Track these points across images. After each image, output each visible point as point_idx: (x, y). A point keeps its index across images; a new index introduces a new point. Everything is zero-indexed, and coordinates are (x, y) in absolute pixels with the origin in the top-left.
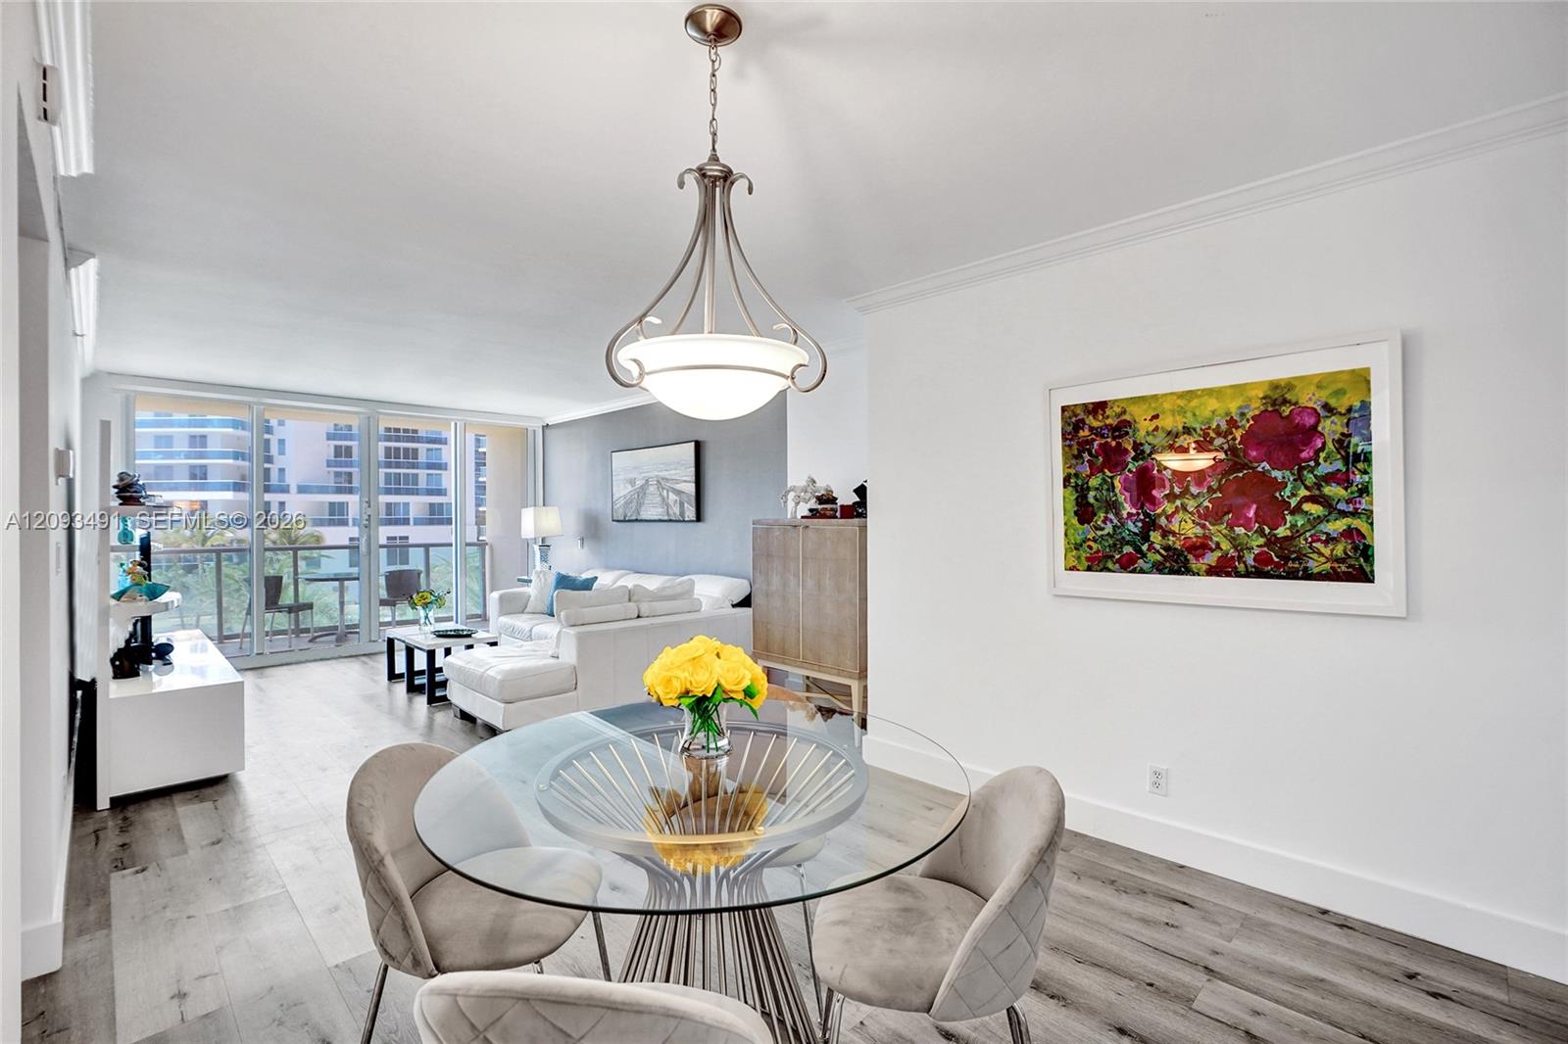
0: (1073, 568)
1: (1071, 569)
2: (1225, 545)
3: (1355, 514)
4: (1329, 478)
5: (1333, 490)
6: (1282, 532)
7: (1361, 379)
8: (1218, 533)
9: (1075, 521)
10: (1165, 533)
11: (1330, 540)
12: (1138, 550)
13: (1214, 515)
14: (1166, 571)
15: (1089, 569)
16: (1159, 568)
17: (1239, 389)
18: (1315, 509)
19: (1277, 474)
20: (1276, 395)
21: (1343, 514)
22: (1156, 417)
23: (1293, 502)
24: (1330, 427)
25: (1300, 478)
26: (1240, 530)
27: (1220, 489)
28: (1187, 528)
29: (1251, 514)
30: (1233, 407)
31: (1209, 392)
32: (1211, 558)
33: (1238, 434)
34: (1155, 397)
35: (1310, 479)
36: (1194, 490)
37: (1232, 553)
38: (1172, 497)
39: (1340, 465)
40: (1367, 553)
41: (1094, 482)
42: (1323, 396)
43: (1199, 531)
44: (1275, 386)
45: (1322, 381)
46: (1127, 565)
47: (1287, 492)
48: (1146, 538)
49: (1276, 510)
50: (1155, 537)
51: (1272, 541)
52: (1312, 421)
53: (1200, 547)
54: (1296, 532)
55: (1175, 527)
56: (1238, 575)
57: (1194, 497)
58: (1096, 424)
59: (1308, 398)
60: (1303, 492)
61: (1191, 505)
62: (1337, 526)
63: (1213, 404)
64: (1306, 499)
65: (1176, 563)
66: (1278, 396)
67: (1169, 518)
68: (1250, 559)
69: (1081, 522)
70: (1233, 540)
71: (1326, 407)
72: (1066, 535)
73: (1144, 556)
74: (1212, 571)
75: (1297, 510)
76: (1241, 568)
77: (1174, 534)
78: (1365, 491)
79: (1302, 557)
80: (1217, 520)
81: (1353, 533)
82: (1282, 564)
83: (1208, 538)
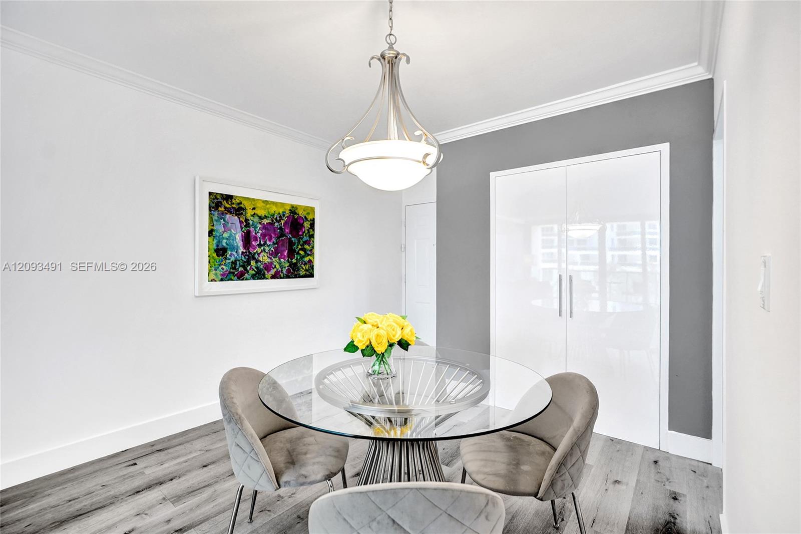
0: (213, 280)
1: (212, 281)
2: (278, 266)
3: (311, 255)
4: (306, 242)
5: (306, 247)
6: (294, 261)
7: (313, 210)
8: (275, 261)
9: (215, 255)
10: (257, 261)
12: (245, 270)
13: (275, 254)
14: (256, 278)
15: (222, 280)
16: (254, 277)
17: (283, 204)
18: (302, 253)
19: (293, 239)
20: (293, 210)
21: (308, 255)
22: (254, 209)
23: (297, 250)
24: (307, 225)
25: (299, 242)
26: (282, 260)
27: (277, 243)
28: (265, 258)
29: (286, 254)
30: (281, 211)
31: (273, 203)
32: (273, 272)
33: (283, 222)
34: (254, 200)
35: (301, 242)
36: (268, 243)
37: (280, 269)
38: (260, 245)
39: (308, 238)
40: (312, 267)
41: (226, 235)
42: (305, 213)
43: (269, 260)
45: (306, 208)
46: (240, 277)
47: (295, 247)
48: (249, 264)
49: (292, 253)
50: (253, 263)
51: (291, 265)
52: (301, 221)
53: (268, 267)
54: (297, 261)
55: (261, 259)
56: (281, 278)
57: (268, 246)
58: (227, 206)
59: (301, 213)
60: (300, 247)
61: (267, 249)
62: (306, 259)
63: (274, 208)
64: (300, 249)
65: (259, 275)
66: (293, 211)
67: (259, 254)
68: (284, 271)
69: (218, 256)
70: (280, 264)
71: (305, 217)
72: (209, 262)
73: (248, 272)
74: (274, 277)
75: (298, 253)
76: (282, 275)
77: (260, 261)
78: (313, 247)
79: (298, 270)
80: (275, 256)
81: (310, 261)
82: (293, 272)
83: (272, 263)
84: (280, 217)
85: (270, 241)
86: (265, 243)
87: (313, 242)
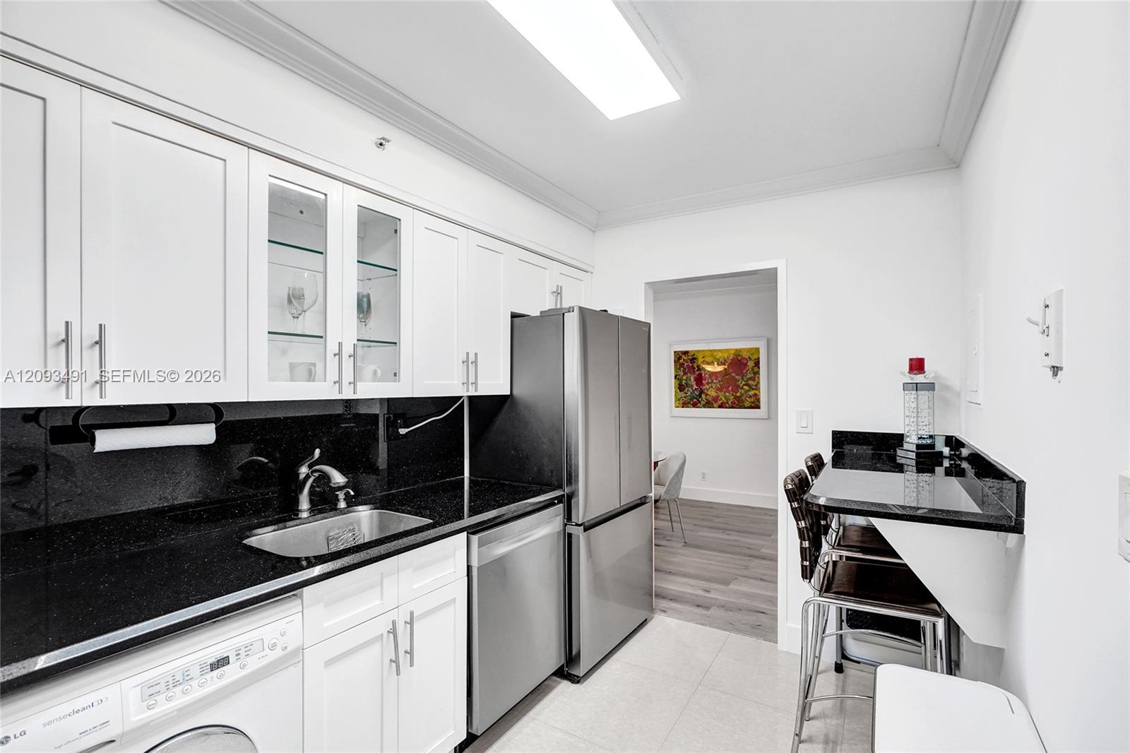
0: (678, 407)
2: (723, 399)
3: (756, 389)
4: (750, 379)
5: (751, 382)
6: (738, 394)
7: (757, 350)
8: (721, 395)
9: (678, 390)
10: (707, 395)
11: (750, 397)
12: (698, 400)
13: (720, 389)
14: (706, 407)
15: (683, 407)
16: (704, 406)
17: (727, 350)
18: (746, 388)
19: (737, 377)
20: (737, 353)
21: (753, 389)
22: (703, 357)
23: (741, 386)
24: (751, 364)
25: (743, 379)
26: (727, 394)
27: (722, 381)
28: (713, 393)
29: (730, 389)
30: (726, 356)
31: (719, 350)
32: (720, 402)
33: (727, 363)
34: (703, 351)
35: (745, 379)
36: (715, 381)
37: (725, 401)
38: (708, 383)
39: (752, 375)
40: (758, 400)
41: (684, 378)
42: (748, 354)
43: (716, 394)
44: (736, 350)
45: (749, 350)
46: (695, 405)
47: (739, 383)
48: (700, 397)
49: (737, 388)
50: (703, 396)
51: (736, 397)
52: (746, 362)
53: (716, 399)
54: (742, 395)
55: (709, 393)
56: (726, 408)
57: (715, 383)
58: (685, 358)
59: (745, 355)
60: (744, 383)
61: (714, 386)
62: (752, 393)
63: (720, 354)
64: (744, 385)
65: (709, 405)
66: (738, 353)
67: (707, 390)
68: (730, 403)
69: (680, 391)
70: (725, 397)
71: (749, 358)
72: (675, 395)
73: (700, 402)
74: (721, 406)
75: (742, 388)
76: (727, 405)
77: (709, 395)
78: (758, 383)
79: (743, 402)
80: (721, 391)
81: (755, 395)
82: (738, 404)
83: (718, 396)
84: (725, 360)
85: (716, 379)
86: (712, 381)
87: (759, 378)
